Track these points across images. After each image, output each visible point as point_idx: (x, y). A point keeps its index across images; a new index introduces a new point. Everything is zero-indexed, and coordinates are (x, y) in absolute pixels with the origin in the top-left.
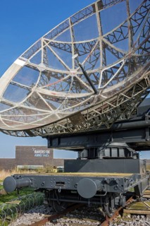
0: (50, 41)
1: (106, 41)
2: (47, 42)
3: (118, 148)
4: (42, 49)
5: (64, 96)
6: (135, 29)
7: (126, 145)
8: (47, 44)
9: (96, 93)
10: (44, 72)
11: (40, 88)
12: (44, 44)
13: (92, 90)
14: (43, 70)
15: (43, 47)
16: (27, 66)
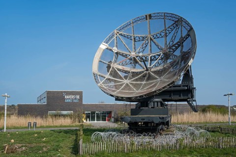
0: (120, 33)
1: (152, 37)
2: (118, 33)
3: (157, 102)
4: (115, 37)
5: (129, 70)
6: (167, 34)
7: (161, 100)
8: (118, 34)
9: (147, 70)
10: (117, 53)
11: (115, 64)
12: (116, 34)
13: (145, 67)
14: (116, 51)
15: (115, 36)
16: (107, 49)
